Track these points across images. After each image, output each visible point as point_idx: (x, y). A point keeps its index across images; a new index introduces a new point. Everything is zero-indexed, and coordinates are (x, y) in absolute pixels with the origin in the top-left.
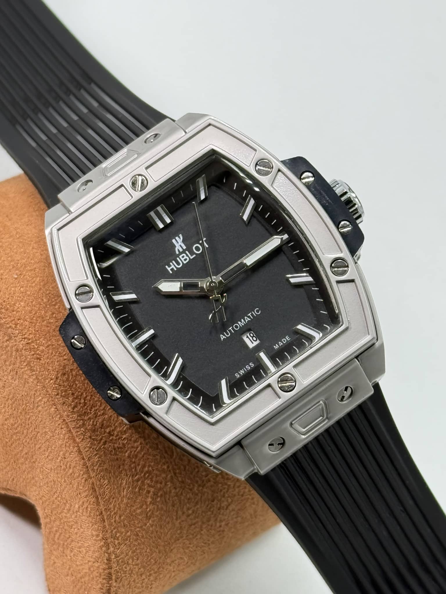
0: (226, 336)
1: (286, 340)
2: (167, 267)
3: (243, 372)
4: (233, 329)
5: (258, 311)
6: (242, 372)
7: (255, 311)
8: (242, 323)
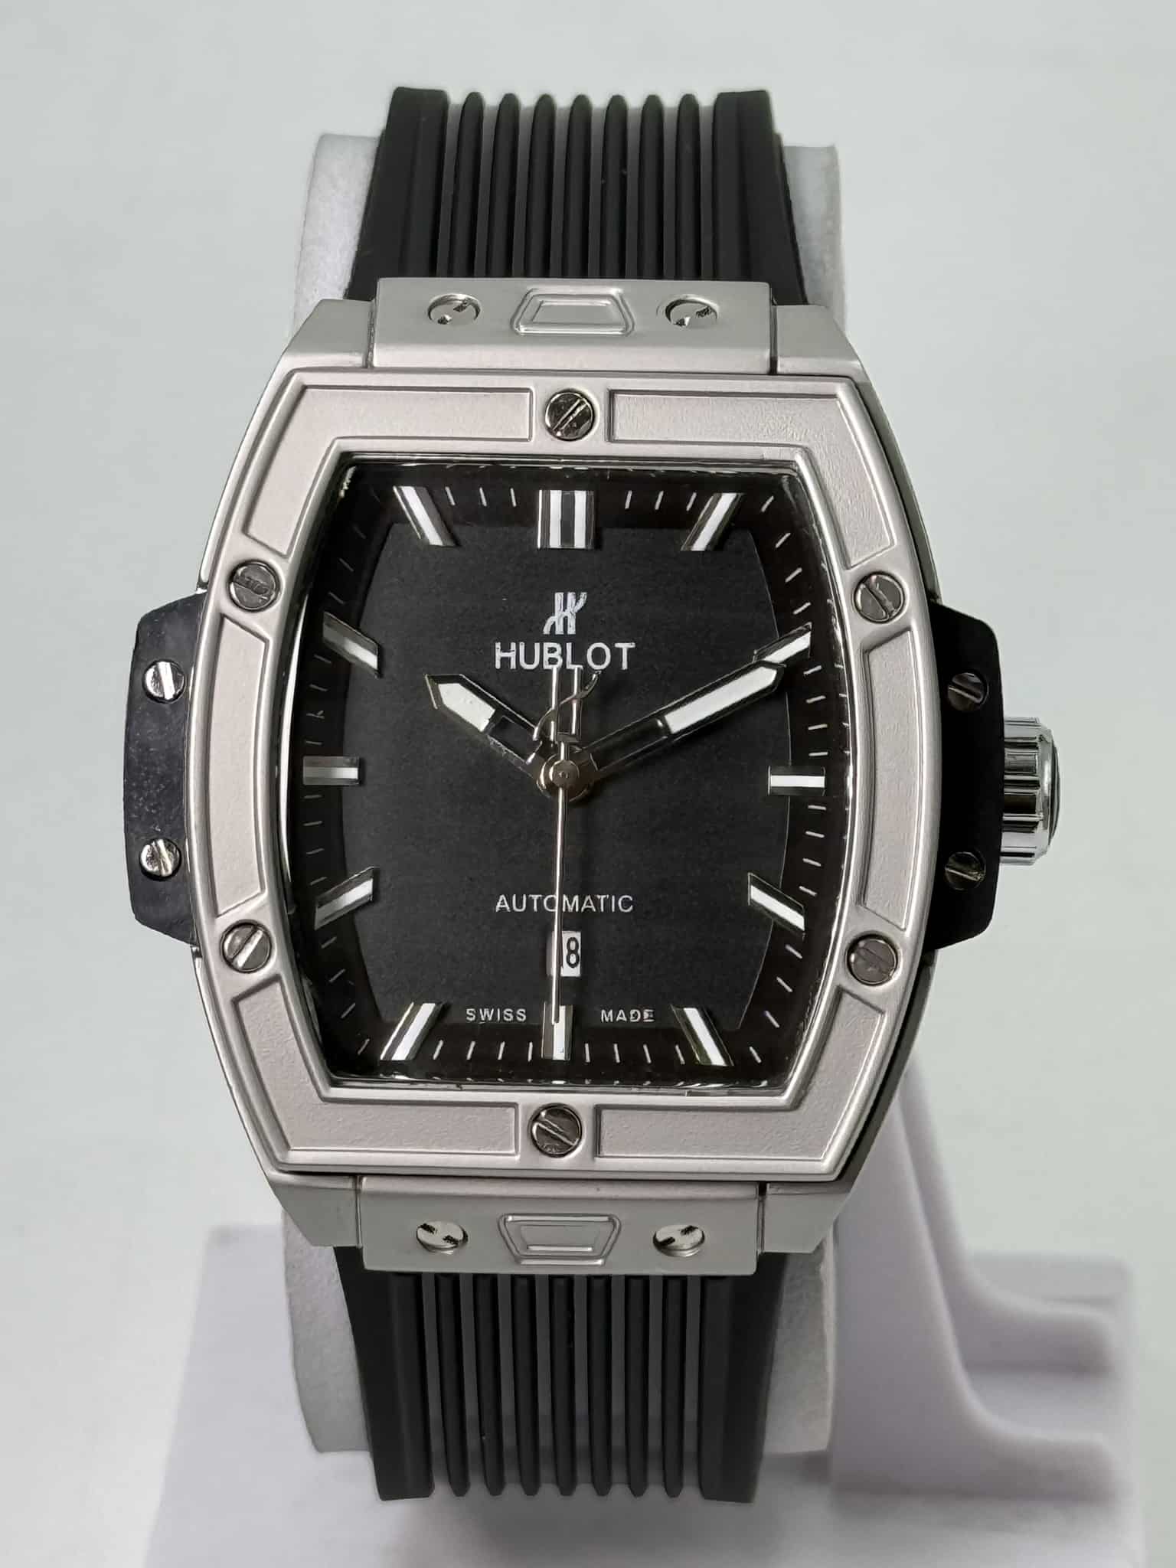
0: (511, 907)
1: (639, 1017)
2: (498, 645)
3: (490, 1018)
4: (540, 902)
5: (626, 903)
6: (487, 1014)
7: (620, 900)
8: (570, 903)
